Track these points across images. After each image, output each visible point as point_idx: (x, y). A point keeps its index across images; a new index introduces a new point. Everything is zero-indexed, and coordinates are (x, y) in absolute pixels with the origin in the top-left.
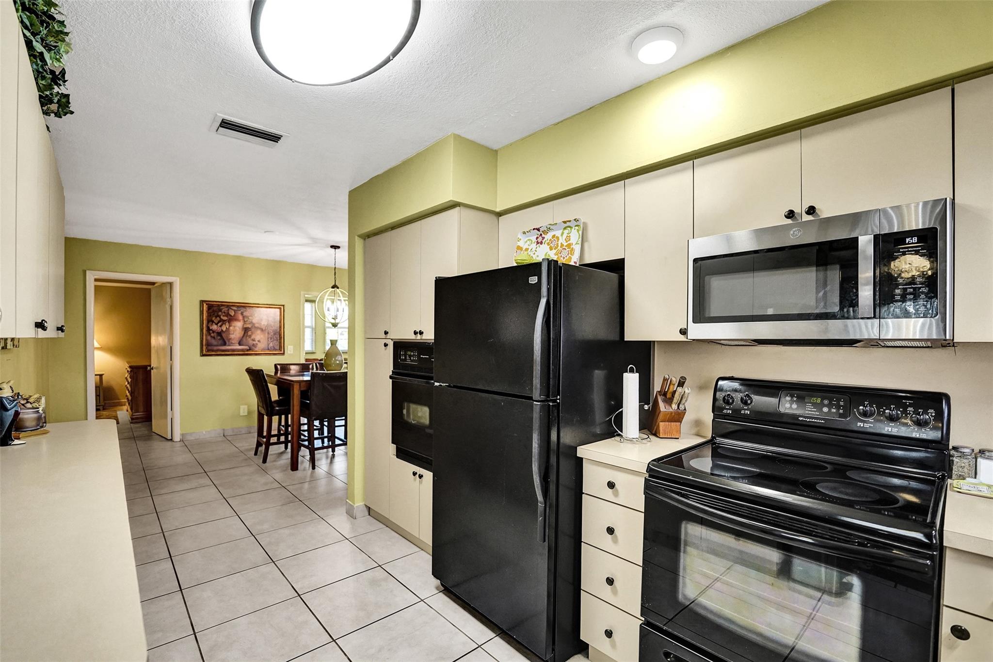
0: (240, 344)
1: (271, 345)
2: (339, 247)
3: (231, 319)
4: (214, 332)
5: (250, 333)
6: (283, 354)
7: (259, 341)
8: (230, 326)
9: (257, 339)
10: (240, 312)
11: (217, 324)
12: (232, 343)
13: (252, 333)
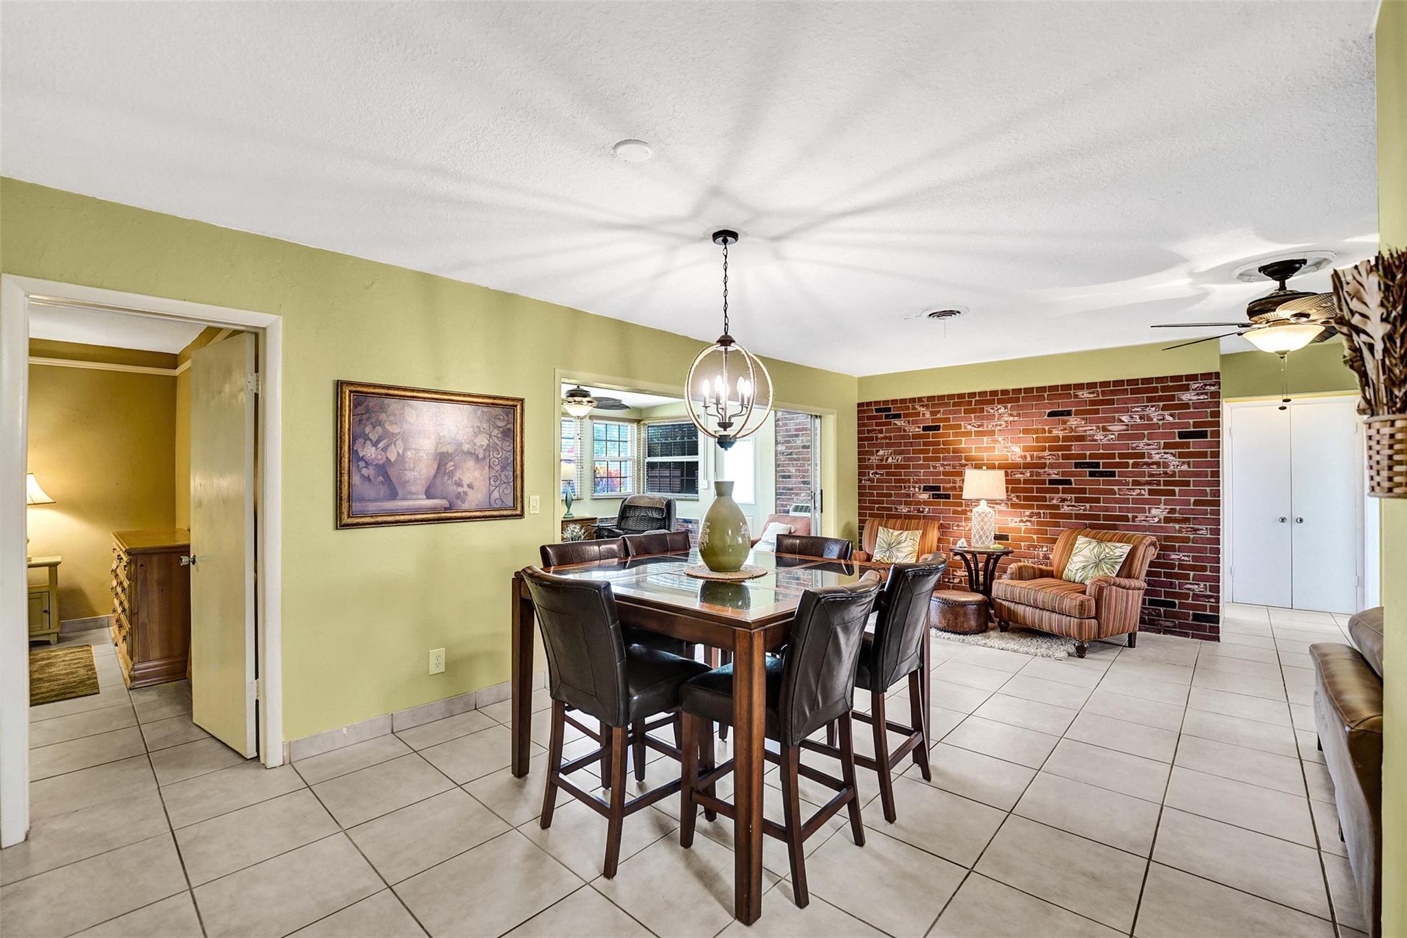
0: (428, 495)
1: (496, 494)
4: (367, 464)
5: (450, 466)
6: (521, 516)
7: (470, 486)
8: (405, 449)
9: (466, 482)
11: (375, 444)
12: (410, 493)
13: (456, 467)
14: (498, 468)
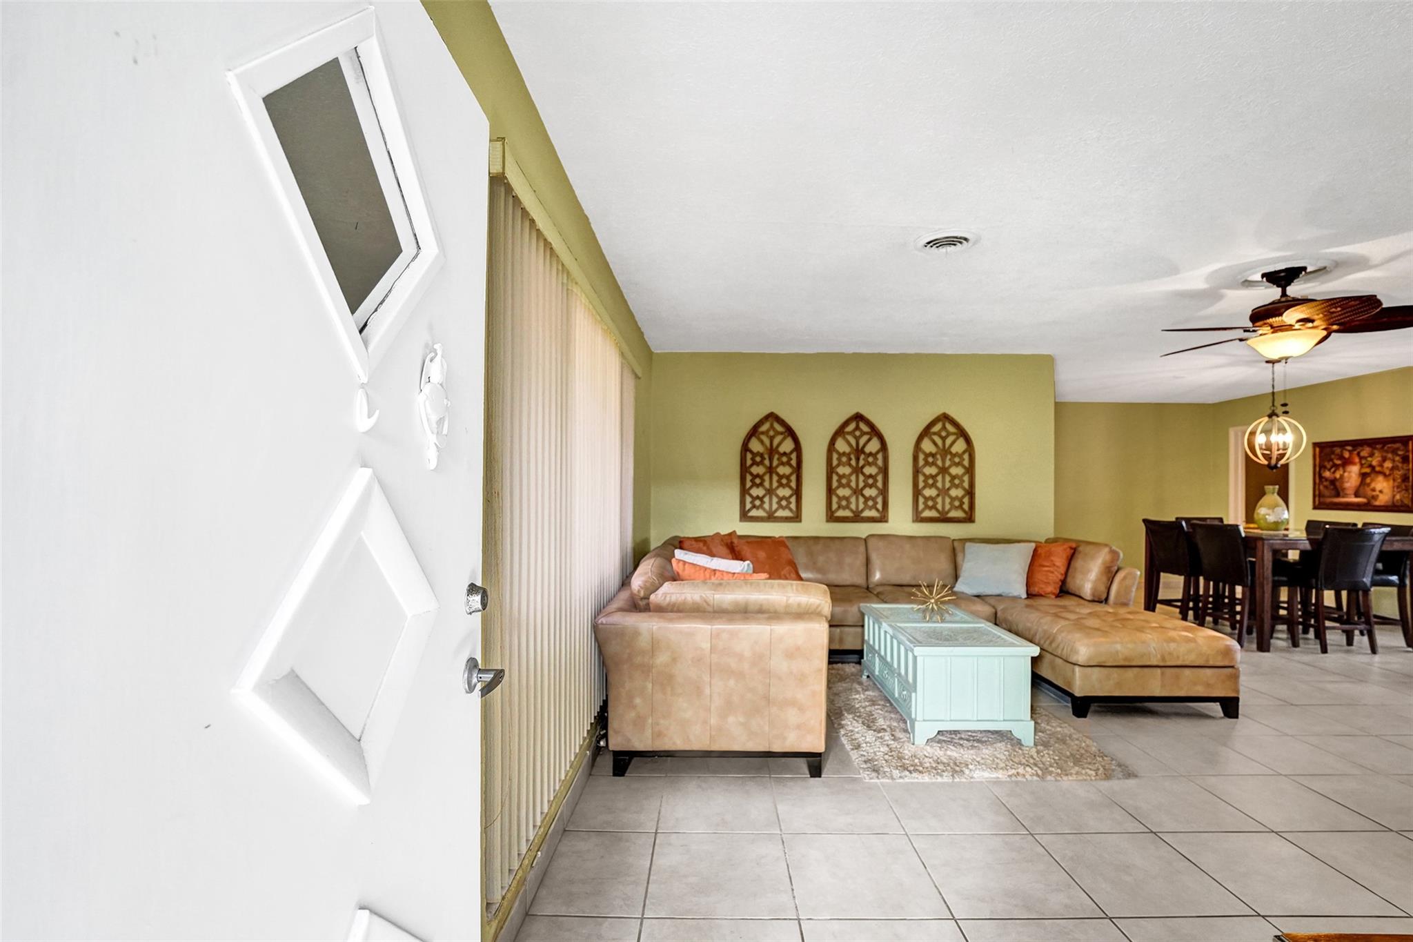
0: (1356, 495)
3: (1346, 463)
4: (1327, 480)
5: (1368, 480)
7: (1381, 492)
8: (1344, 472)
9: (1379, 489)
10: (1356, 452)
11: (1329, 470)
13: (1372, 480)
14: (1399, 480)
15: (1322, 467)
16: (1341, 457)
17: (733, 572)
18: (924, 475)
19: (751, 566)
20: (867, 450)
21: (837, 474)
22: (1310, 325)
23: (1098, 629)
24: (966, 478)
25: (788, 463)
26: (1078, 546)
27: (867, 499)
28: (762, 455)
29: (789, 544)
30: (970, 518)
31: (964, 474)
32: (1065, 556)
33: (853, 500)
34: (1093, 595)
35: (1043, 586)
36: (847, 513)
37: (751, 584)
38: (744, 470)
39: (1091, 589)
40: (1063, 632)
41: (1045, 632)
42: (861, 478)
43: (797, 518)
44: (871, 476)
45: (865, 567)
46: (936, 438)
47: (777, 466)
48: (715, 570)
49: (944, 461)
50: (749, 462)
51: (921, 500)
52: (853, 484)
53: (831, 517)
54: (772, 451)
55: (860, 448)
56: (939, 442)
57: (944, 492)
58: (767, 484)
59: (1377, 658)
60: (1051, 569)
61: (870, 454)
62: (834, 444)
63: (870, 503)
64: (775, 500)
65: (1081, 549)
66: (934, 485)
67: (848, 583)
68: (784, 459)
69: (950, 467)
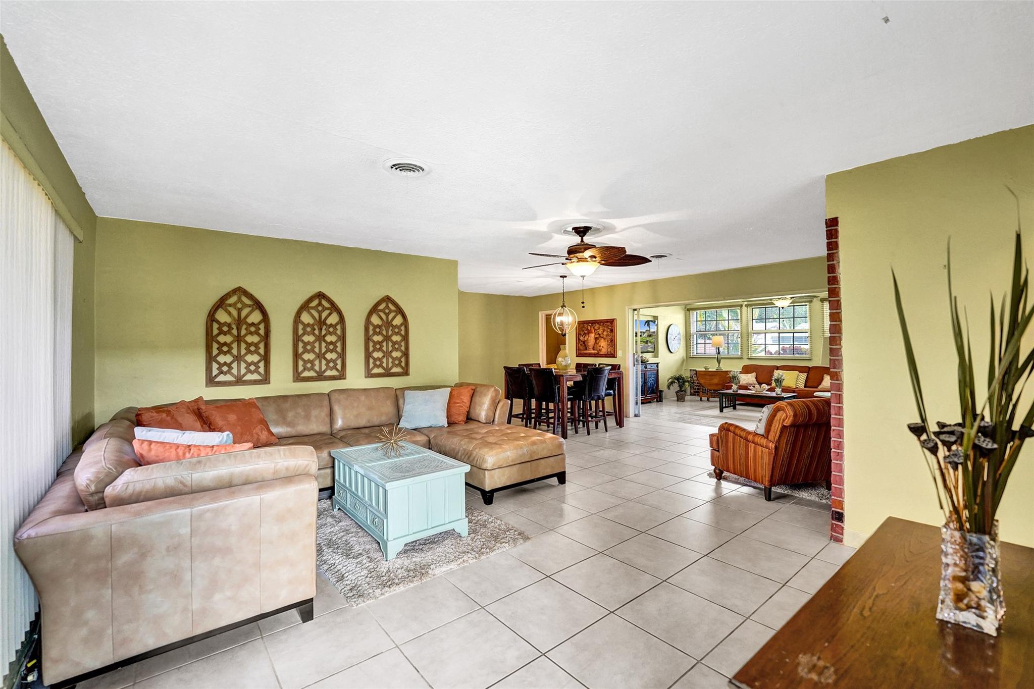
0: (593, 350)
1: (609, 350)
2: (566, 277)
3: (589, 332)
5: (598, 341)
8: (588, 337)
9: (602, 346)
10: (593, 327)
14: (609, 341)
15: (580, 334)
16: (587, 330)
17: (211, 445)
18: (373, 342)
19: (231, 435)
20: (329, 322)
21: (303, 341)
22: (594, 259)
23: (495, 443)
24: (403, 344)
25: (257, 333)
26: (476, 388)
27: (328, 362)
28: (229, 325)
29: (259, 404)
30: (406, 373)
31: (401, 341)
32: (469, 395)
33: (317, 362)
34: (486, 419)
35: (457, 417)
36: (312, 374)
37: (235, 456)
38: (210, 339)
39: (485, 415)
40: (476, 449)
41: (465, 450)
42: (324, 345)
43: (266, 380)
44: (331, 343)
45: (329, 417)
46: (382, 314)
47: (245, 335)
48: (189, 446)
49: (387, 332)
50: (215, 332)
51: (371, 361)
52: (317, 350)
53: (298, 378)
54: (240, 322)
55: (322, 320)
56: (384, 317)
57: (387, 354)
58: (235, 352)
59: (608, 434)
60: (461, 404)
61: (331, 325)
62: (300, 317)
63: (331, 365)
64: (243, 365)
65: (478, 389)
66: (380, 349)
67: (315, 432)
68: (253, 329)
69: (392, 335)
